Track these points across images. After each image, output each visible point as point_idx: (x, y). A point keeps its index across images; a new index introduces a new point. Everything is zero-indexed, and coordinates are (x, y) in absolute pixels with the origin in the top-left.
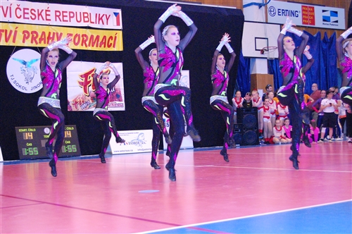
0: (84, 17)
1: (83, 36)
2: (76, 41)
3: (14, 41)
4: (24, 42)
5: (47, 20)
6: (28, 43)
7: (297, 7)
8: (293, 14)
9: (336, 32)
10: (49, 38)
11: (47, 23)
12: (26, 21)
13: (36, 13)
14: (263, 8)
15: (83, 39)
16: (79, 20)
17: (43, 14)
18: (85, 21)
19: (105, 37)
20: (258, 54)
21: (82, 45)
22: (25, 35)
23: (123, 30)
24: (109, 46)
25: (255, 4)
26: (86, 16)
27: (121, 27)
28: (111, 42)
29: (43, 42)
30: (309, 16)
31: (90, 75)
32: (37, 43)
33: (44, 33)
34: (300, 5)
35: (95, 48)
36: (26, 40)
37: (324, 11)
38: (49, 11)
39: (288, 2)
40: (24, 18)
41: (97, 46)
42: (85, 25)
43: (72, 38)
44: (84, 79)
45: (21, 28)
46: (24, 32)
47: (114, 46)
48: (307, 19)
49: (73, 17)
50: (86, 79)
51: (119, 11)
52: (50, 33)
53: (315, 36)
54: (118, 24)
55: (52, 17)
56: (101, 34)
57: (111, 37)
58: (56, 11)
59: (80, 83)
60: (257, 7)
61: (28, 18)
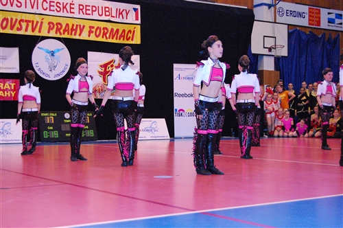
0: (106, 11)
1: (104, 28)
2: (98, 33)
3: (40, 32)
4: (49, 32)
5: (71, 12)
6: (52, 34)
7: (305, 9)
8: (300, 15)
9: (340, 33)
10: (72, 29)
11: (71, 15)
12: (52, 13)
13: (61, 6)
14: (272, 8)
15: (104, 32)
16: (101, 14)
17: (68, 7)
18: (106, 15)
19: (124, 31)
20: (266, 52)
21: (103, 37)
22: (50, 26)
23: (142, 25)
24: (128, 39)
25: (265, 4)
26: (107, 10)
27: (139, 22)
28: (130, 35)
29: (66, 33)
30: (315, 18)
31: (109, 66)
32: (61, 34)
33: (67, 25)
34: (307, 7)
35: (114, 41)
36: (51, 31)
37: (329, 13)
38: (73, 4)
39: (296, 3)
40: (50, 10)
41: (116, 39)
42: (107, 18)
43: (94, 30)
44: (103, 69)
45: (47, 20)
46: (49, 23)
47: (132, 40)
48: (313, 21)
49: (95, 11)
50: (105, 69)
51: (138, 7)
52: (73, 25)
53: (320, 36)
54: (137, 19)
55: (76, 10)
56: (121, 27)
57: (130, 31)
58: (80, 5)
59: (99, 72)
60: (267, 7)
61: (54, 11)
